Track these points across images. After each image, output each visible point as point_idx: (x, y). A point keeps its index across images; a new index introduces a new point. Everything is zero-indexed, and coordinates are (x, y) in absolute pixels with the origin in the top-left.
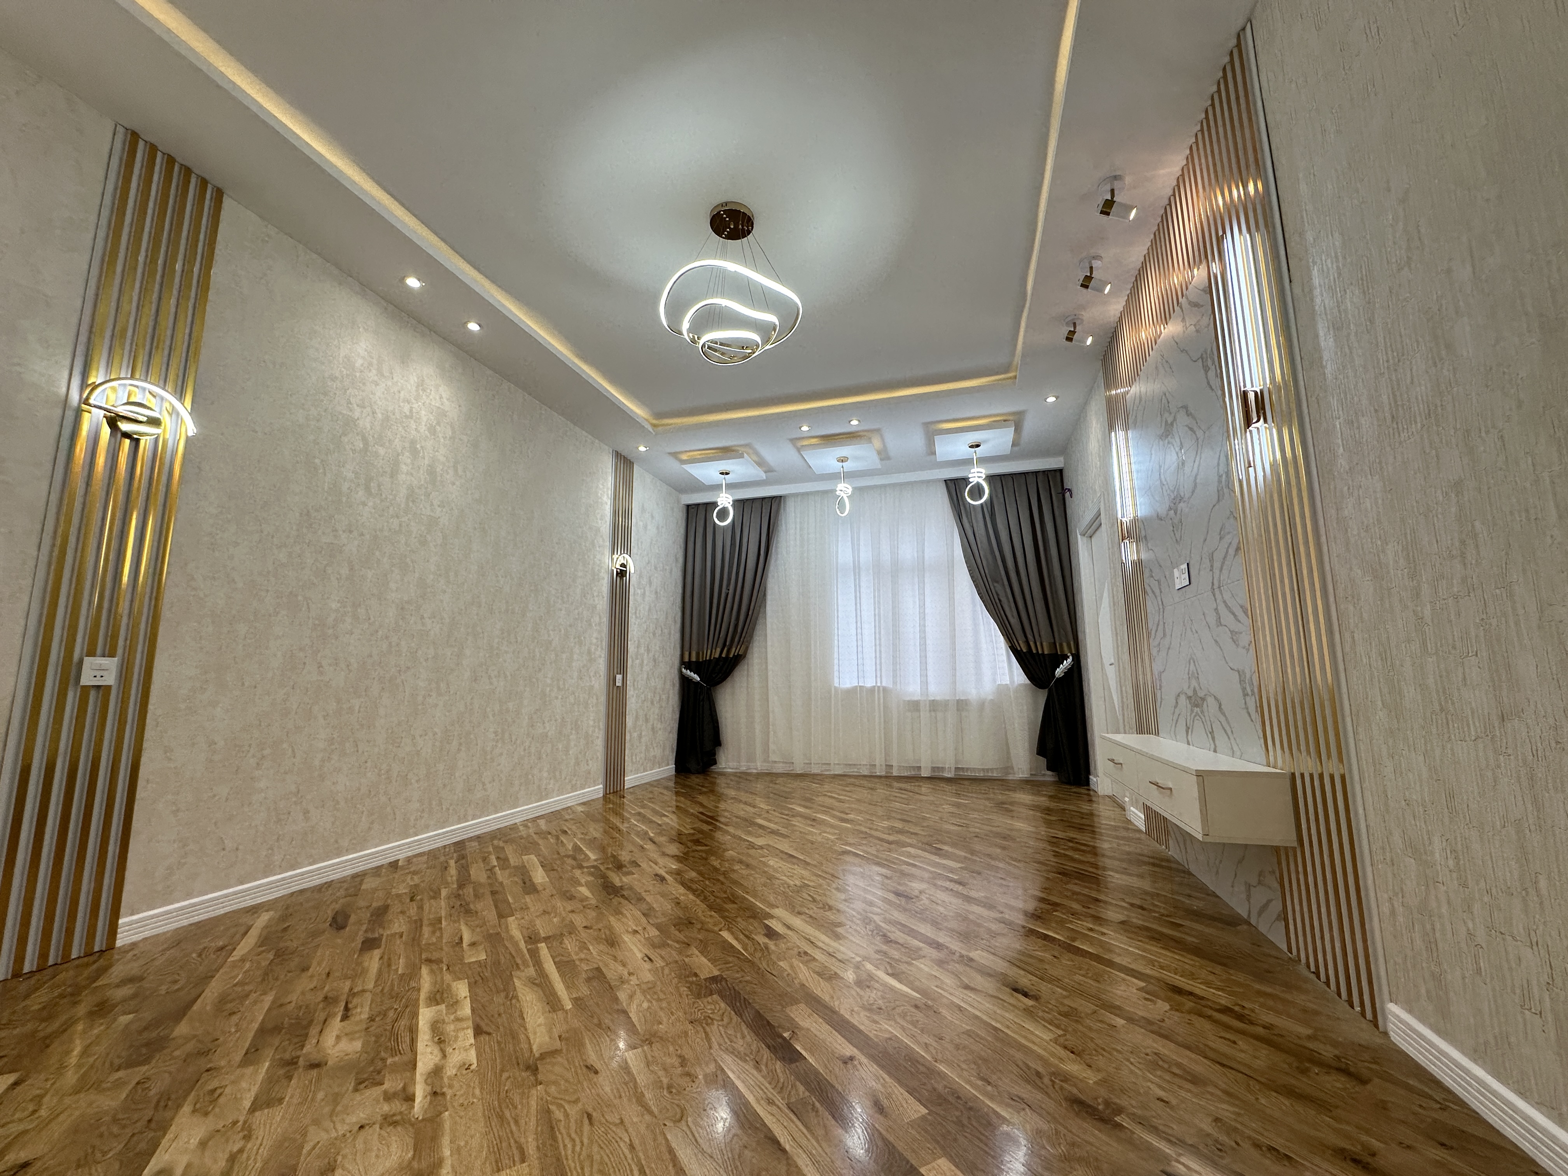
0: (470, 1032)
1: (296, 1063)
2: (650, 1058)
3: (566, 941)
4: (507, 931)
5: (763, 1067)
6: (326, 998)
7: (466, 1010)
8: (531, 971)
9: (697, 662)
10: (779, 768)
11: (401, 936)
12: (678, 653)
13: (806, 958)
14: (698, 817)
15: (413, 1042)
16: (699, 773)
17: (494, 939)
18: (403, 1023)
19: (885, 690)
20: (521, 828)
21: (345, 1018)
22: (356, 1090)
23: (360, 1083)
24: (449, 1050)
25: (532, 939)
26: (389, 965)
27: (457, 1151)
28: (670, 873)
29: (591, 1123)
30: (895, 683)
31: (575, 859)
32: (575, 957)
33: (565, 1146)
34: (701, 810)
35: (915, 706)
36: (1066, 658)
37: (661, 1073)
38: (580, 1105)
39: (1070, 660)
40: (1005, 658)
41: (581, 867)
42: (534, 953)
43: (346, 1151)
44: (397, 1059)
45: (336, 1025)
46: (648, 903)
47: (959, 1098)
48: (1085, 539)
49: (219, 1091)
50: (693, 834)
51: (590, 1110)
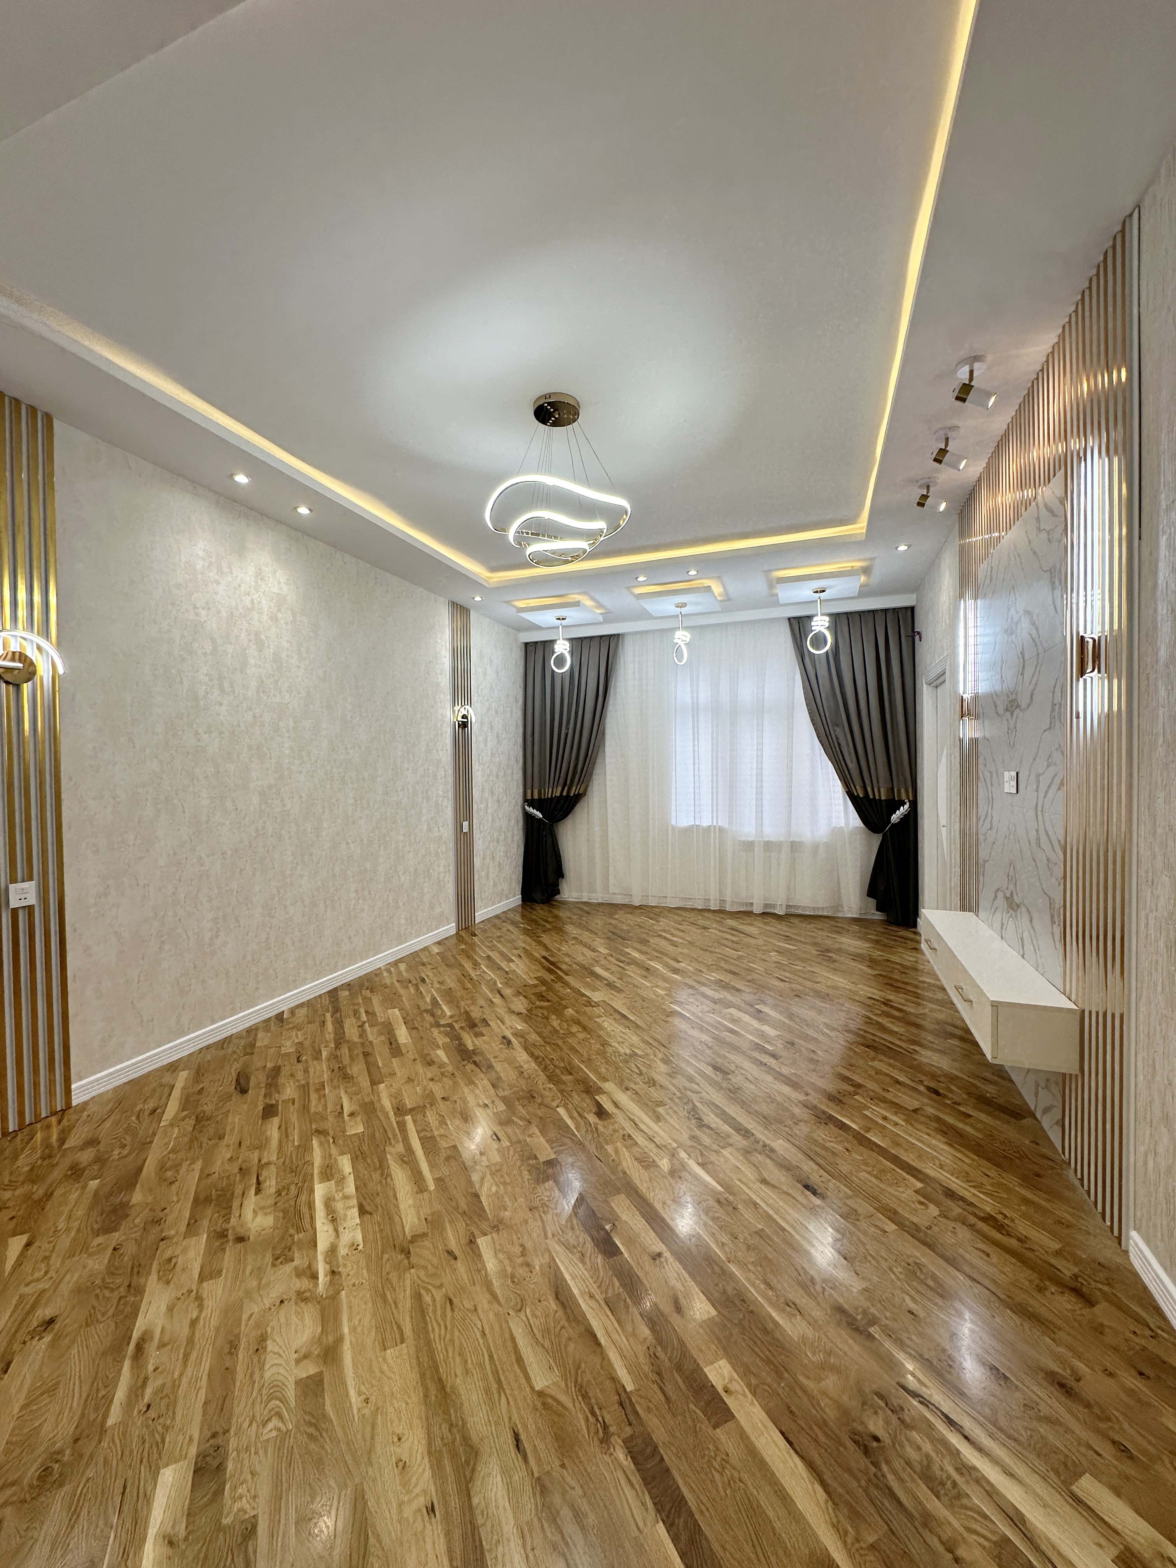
0: (355, 1211)
1: (226, 1236)
2: (498, 1247)
3: (428, 1113)
4: (380, 1100)
5: (588, 1261)
6: (241, 1169)
7: (350, 1188)
8: (400, 1148)
9: (540, 800)
10: (619, 900)
11: (293, 1103)
12: (521, 790)
13: (631, 1142)
14: (541, 963)
15: (312, 1218)
16: (543, 903)
17: (369, 1109)
18: (304, 1198)
19: (721, 830)
20: (385, 974)
21: (258, 1191)
22: (274, 1265)
23: (277, 1259)
24: (341, 1229)
25: (400, 1110)
26: (287, 1136)
27: (353, 1330)
28: (515, 1035)
29: (452, 1310)
30: (730, 823)
31: (433, 1015)
32: (436, 1133)
33: (433, 1330)
34: (545, 954)
35: (749, 846)
36: (903, 804)
37: (507, 1262)
38: (444, 1289)
39: (907, 806)
40: (841, 802)
41: (438, 1025)
42: (402, 1126)
43: (273, 1323)
44: (301, 1235)
45: (251, 1201)
46: (496, 1072)
47: (743, 1300)
48: (930, 688)
49: (174, 1261)
50: (535, 986)
51: (452, 1296)
